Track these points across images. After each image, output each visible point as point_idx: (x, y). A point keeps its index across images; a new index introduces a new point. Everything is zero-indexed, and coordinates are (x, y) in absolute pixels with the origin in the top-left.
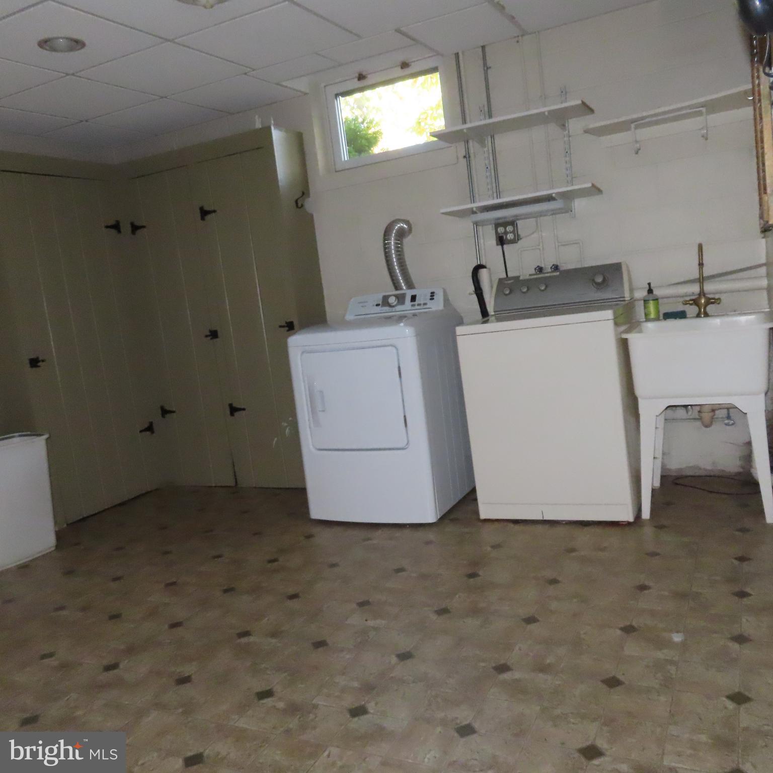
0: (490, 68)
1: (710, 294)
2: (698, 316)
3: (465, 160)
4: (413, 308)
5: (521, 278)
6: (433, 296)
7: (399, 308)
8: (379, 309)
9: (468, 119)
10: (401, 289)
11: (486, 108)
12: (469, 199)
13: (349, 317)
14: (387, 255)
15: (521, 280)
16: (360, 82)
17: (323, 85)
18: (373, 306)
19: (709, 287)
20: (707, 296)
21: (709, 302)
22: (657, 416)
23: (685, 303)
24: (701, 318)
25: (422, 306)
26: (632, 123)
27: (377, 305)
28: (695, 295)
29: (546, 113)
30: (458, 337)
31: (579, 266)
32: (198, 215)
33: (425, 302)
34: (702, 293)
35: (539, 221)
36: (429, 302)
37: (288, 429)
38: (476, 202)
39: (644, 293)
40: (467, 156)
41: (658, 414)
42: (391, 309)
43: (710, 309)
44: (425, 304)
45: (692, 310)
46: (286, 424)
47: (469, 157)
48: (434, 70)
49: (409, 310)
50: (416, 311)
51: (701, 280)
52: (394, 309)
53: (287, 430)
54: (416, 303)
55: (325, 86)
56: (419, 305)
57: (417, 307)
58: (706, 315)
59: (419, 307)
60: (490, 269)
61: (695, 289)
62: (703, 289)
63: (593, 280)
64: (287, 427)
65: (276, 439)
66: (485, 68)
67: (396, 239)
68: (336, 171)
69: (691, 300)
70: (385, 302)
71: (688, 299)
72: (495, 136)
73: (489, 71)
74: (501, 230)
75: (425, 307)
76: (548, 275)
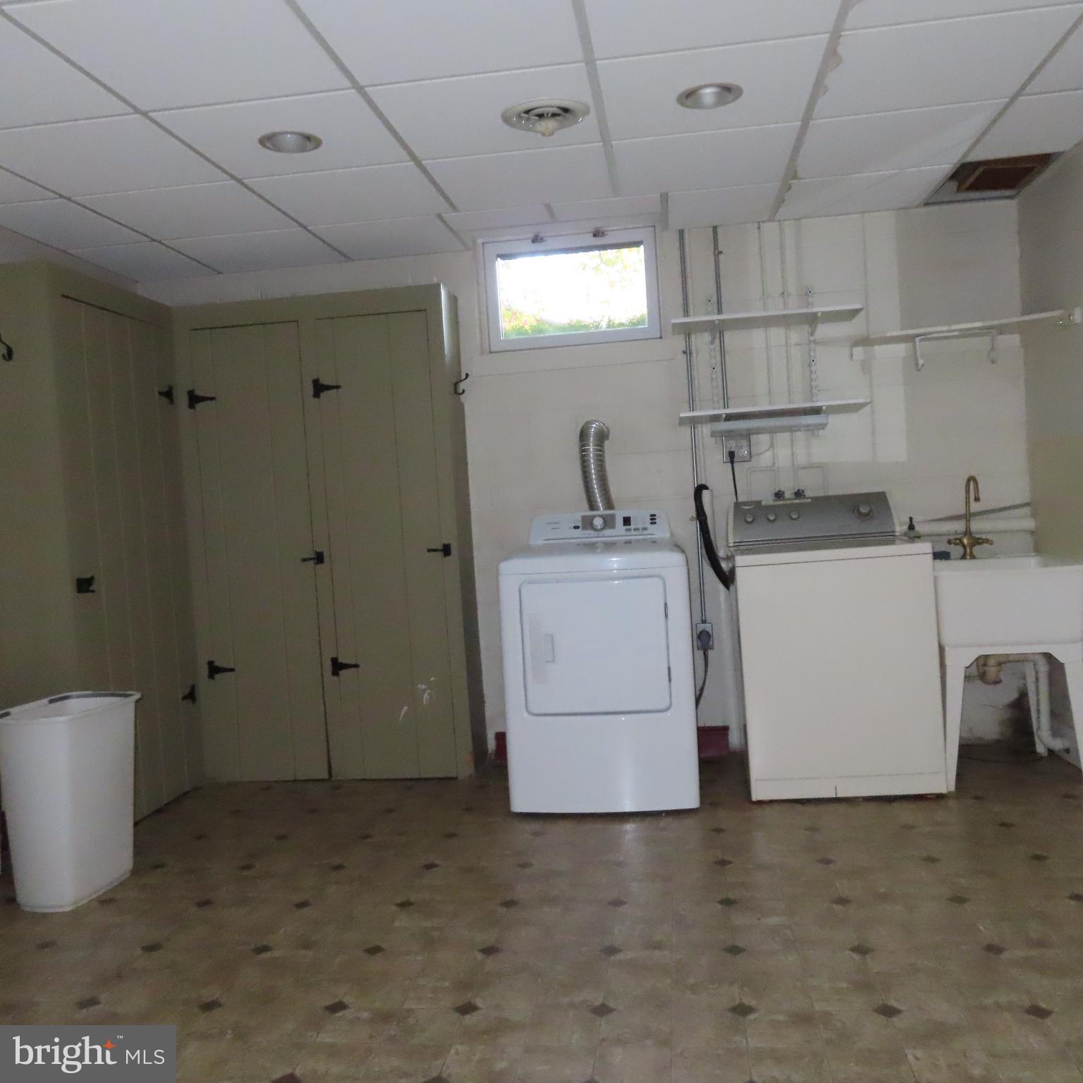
0: (721, 252)
1: (977, 533)
2: (963, 557)
3: (684, 356)
4: (629, 533)
5: (763, 503)
6: (655, 519)
7: (608, 532)
8: (578, 532)
9: (691, 312)
10: (598, 509)
11: (715, 299)
12: (687, 405)
13: (537, 541)
14: (585, 464)
15: (764, 506)
16: (535, 244)
17: (480, 241)
18: (570, 528)
19: (977, 526)
20: (974, 535)
21: (977, 542)
22: (967, 667)
23: (949, 542)
24: (966, 561)
25: (640, 531)
26: (918, 336)
27: (576, 527)
28: (958, 534)
29: (819, 314)
30: (737, 568)
31: (821, 494)
32: (310, 390)
33: (645, 526)
34: (968, 533)
35: (774, 438)
36: (649, 526)
37: (426, 694)
38: (697, 410)
39: (905, 528)
40: (688, 352)
41: (968, 665)
42: (596, 533)
43: (976, 550)
44: (645, 529)
45: (956, 551)
46: (423, 687)
47: (691, 354)
48: (636, 244)
49: (622, 536)
50: (632, 537)
51: (968, 516)
52: (601, 533)
53: (426, 696)
54: (632, 527)
55: (483, 244)
56: (635, 529)
57: (633, 532)
58: (973, 557)
59: (636, 533)
60: (712, 491)
61: (959, 526)
62: (970, 528)
63: (858, 510)
64: (425, 690)
65: (406, 708)
66: (717, 253)
67: (595, 445)
68: (490, 352)
69: (956, 539)
70: (588, 523)
71: (952, 537)
72: (725, 332)
73: (721, 257)
74: (732, 445)
75: (645, 532)
76: (789, 502)
